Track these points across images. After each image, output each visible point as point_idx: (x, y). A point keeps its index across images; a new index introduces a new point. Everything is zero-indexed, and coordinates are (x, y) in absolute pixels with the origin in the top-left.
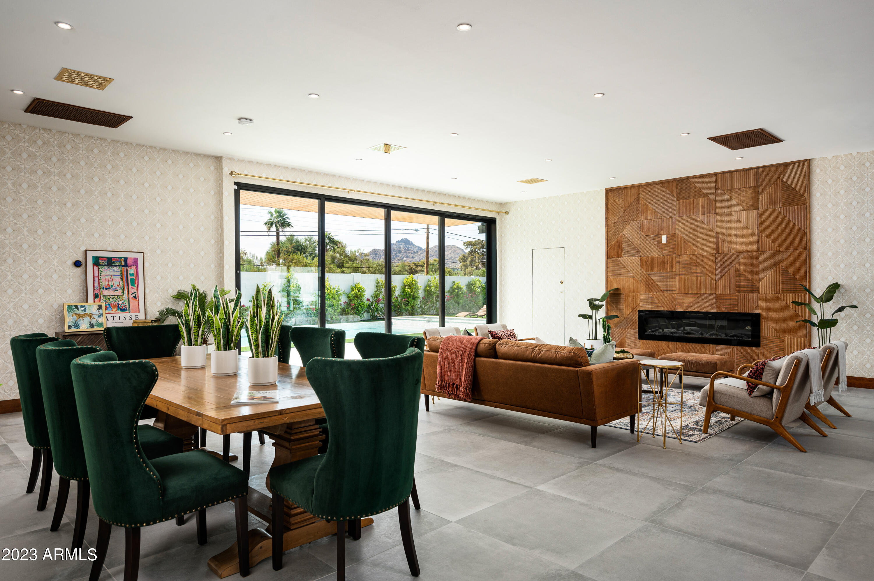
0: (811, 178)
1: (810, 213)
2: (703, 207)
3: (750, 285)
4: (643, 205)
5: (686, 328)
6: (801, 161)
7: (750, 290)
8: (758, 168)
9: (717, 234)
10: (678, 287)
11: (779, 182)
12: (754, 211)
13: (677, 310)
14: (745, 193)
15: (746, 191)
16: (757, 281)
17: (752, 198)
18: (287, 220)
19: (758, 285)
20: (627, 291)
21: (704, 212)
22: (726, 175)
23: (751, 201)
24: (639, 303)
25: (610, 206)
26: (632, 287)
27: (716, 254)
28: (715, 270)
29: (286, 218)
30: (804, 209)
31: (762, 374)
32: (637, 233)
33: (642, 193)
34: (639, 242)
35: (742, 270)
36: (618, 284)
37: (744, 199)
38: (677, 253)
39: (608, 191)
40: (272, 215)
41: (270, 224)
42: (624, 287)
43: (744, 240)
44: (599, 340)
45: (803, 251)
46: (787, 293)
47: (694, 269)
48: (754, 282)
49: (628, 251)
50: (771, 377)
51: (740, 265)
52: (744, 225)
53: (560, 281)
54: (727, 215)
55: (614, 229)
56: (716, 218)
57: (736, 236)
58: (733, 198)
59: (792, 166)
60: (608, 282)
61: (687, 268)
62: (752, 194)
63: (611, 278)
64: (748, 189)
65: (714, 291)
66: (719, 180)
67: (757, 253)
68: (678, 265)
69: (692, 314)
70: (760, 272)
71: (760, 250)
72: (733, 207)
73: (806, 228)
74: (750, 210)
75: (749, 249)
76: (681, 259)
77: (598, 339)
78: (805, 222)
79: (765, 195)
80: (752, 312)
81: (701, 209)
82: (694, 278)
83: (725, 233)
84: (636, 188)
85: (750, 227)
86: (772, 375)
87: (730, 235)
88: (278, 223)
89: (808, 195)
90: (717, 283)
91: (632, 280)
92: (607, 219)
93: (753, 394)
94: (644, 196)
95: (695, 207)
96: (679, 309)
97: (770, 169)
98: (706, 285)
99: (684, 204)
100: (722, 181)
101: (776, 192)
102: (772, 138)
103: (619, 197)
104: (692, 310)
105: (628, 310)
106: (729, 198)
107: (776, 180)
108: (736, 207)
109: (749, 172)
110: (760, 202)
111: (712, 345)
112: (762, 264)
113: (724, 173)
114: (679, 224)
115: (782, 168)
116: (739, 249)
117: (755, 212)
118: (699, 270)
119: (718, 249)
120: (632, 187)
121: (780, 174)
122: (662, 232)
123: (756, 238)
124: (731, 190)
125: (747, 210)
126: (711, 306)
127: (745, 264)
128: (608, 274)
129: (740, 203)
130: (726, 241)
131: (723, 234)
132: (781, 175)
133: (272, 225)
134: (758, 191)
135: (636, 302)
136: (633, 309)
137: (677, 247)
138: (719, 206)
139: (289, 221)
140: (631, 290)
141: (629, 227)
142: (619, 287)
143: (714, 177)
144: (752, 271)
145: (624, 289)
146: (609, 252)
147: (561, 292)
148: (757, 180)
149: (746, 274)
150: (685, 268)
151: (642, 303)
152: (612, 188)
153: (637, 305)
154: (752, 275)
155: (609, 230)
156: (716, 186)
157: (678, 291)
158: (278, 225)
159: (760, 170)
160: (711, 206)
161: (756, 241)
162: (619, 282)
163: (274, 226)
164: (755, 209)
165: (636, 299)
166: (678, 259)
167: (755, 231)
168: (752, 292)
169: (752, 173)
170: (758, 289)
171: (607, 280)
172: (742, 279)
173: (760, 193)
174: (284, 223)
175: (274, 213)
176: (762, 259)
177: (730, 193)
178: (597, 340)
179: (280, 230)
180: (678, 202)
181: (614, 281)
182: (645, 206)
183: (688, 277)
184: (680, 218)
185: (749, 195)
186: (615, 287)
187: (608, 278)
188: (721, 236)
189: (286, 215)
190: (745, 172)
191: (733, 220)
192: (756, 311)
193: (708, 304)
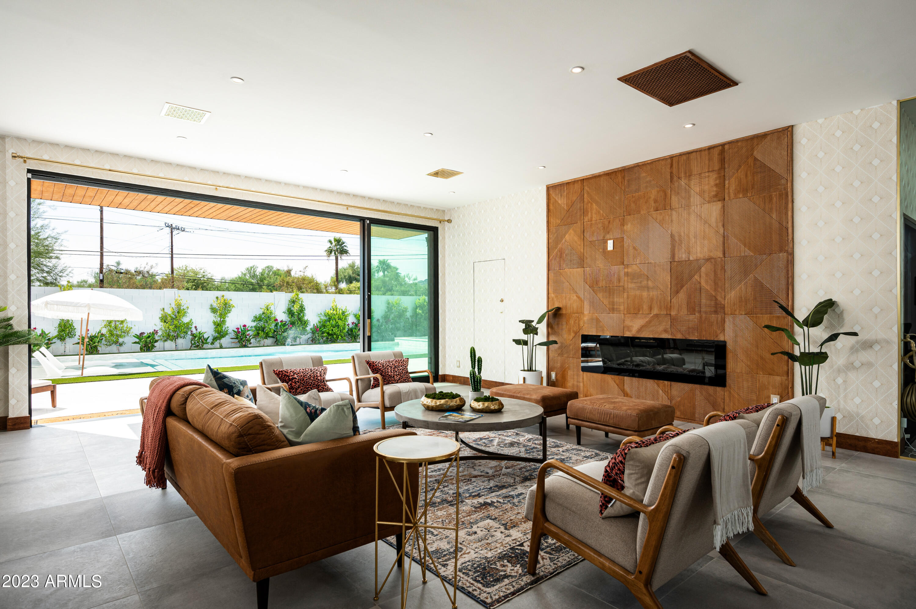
0: (794, 153)
1: (793, 202)
2: (656, 201)
3: (713, 303)
4: (587, 204)
5: (634, 359)
6: (781, 130)
7: (713, 309)
8: (723, 145)
9: (672, 236)
10: (626, 306)
11: (751, 161)
12: (719, 202)
13: (625, 336)
14: (707, 179)
15: (709, 176)
16: (721, 297)
17: (716, 185)
18: (345, 248)
19: (723, 303)
20: (569, 311)
21: (657, 208)
22: (684, 157)
23: (715, 189)
24: (582, 325)
25: (551, 207)
26: (575, 307)
27: (671, 262)
28: (669, 283)
29: (345, 246)
30: (784, 196)
31: (623, 473)
32: (581, 239)
33: (586, 188)
34: (582, 250)
35: (703, 283)
36: (560, 302)
37: (706, 188)
38: (625, 262)
39: (549, 188)
40: (331, 243)
41: (330, 251)
42: (566, 306)
43: (706, 242)
44: (535, 371)
45: (783, 255)
46: (761, 314)
47: (644, 283)
48: (719, 298)
49: (571, 261)
50: (639, 481)
51: (700, 277)
52: (706, 222)
53: (500, 299)
54: (685, 209)
55: (555, 235)
56: (671, 215)
57: (695, 237)
58: (692, 187)
59: (769, 137)
60: (550, 300)
61: (636, 281)
62: (716, 180)
63: (552, 295)
64: (711, 174)
65: (668, 311)
66: (675, 165)
67: (722, 260)
68: (626, 278)
69: (642, 341)
70: (727, 286)
71: (727, 255)
72: (692, 199)
73: (788, 223)
74: (714, 201)
75: (712, 255)
76: (630, 270)
77: (534, 369)
78: (786, 214)
79: (733, 180)
80: (716, 339)
81: (653, 204)
82: (645, 294)
83: (682, 234)
84: (579, 182)
85: (714, 225)
86: (641, 478)
87: (688, 236)
88: (337, 251)
89: (789, 176)
90: (672, 300)
91: (575, 297)
92: (548, 222)
93: (606, 513)
94: (588, 192)
95: (646, 202)
96: (628, 334)
97: (739, 144)
98: (658, 303)
99: (634, 199)
100: (678, 165)
101: (746, 176)
102: (717, 74)
103: (561, 196)
104: (642, 336)
105: (570, 334)
106: (687, 187)
107: (748, 158)
108: (696, 199)
109: (712, 150)
110: (726, 191)
111: (666, 382)
112: (728, 273)
113: (681, 155)
114: (627, 225)
115: (755, 141)
116: (700, 255)
117: (719, 205)
118: (650, 284)
119: (673, 256)
120: (574, 182)
121: (753, 149)
122: (608, 236)
123: (722, 239)
124: (690, 176)
125: (709, 202)
126: (666, 331)
127: (707, 275)
128: (549, 290)
129: (701, 193)
130: (683, 245)
131: (680, 236)
132: (754, 151)
133: (331, 252)
134: (724, 176)
135: (579, 325)
136: (576, 333)
137: (625, 255)
138: (675, 200)
139: (347, 249)
140: (573, 310)
141: (571, 231)
142: (561, 306)
143: (669, 161)
144: (716, 283)
145: (566, 308)
146: (550, 263)
147: (502, 313)
148: (722, 161)
149: (708, 288)
150: (634, 281)
151: (586, 325)
152: (553, 185)
153: (580, 328)
154: (715, 290)
155: (551, 236)
156: (671, 173)
157: (626, 311)
158: (337, 253)
159: (726, 147)
160: (665, 199)
161: (721, 243)
162: (561, 299)
163: (333, 253)
164: (719, 201)
165: (579, 321)
166: (626, 270)
167: (720, 230)
168: (716, 312)
169: (716, 152)
170: (724, 308)
171: (548, 298)
172: (703, 295)
173: (727, 178)
174: (342, 251)
175: (333, 241)
176: (728, 267)
177: (689, 180)
178: (533, 371)
179: (339, 257)
180: (626, 196)
181: (555, 299)
182: (589, 204)
183: (638, 293)
184: (629, 217)
185: (712, 183)
186: (557, 305)
187: (550, 295)
188: (677, 238)
189: (344, 243)
190: (707, 152)
191: (693, 218)
192: (721, 338)
193: (661, 328)
